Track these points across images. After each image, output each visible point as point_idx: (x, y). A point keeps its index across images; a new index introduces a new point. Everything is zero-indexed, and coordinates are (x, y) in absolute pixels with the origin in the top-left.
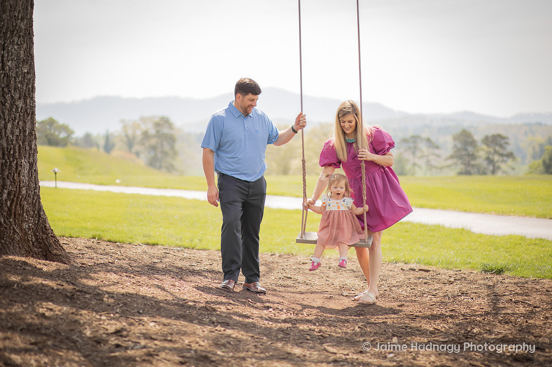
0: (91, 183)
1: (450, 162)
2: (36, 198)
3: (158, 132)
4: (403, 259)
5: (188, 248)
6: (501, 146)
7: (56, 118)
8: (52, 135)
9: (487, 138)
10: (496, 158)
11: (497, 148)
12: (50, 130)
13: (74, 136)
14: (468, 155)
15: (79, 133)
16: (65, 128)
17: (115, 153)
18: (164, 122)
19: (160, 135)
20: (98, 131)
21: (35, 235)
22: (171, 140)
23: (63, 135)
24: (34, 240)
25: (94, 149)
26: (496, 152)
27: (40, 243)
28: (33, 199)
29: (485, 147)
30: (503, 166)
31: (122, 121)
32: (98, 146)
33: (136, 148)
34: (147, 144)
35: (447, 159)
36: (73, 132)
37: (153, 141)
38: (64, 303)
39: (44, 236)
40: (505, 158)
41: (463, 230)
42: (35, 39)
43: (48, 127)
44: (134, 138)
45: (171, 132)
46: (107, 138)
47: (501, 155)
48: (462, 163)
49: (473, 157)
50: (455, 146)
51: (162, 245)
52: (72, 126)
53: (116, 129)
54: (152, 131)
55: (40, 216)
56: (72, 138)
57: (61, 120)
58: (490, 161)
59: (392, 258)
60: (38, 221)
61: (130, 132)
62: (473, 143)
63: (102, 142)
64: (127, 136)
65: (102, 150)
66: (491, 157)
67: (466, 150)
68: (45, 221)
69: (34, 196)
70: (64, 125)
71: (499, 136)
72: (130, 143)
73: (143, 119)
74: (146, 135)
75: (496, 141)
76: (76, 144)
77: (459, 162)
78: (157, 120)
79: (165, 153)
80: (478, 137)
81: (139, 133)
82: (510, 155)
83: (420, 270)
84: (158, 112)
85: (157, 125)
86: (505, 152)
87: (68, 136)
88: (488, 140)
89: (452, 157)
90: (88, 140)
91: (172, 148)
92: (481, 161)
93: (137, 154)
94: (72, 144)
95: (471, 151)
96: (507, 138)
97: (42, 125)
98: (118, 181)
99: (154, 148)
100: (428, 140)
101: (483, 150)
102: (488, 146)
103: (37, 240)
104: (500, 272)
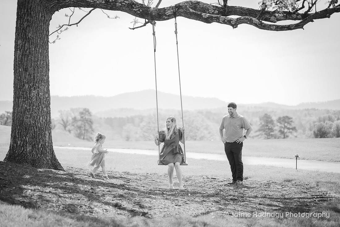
1: (258, 133)
2: (51, 147)
3: (82, 117)
6: (288, 123)
9: (280, 118)
10: (286, 130)
11: (286, 124)
14: (269, 129)
18: (87, 111)
19: (83, 120)
21: (51, 162)
22: (90, 122)
24: (51, 164)
26: (285, 127)
27: (53, 165)
28: (50, 147)
29: (278, 124)
30: (290, 136)
33: (69, 127)
34: (75, 125)
35: (256, 132)
37: (79, 123)
38: (71, 182)
39: (55, 162)
40: (291, 130)
44: (67, 122)
45: (90, 117)
47: (289, 129)
48: (265, 134)
49: (271, 130)
50: (261, 123)
54: (79, 117)
55: (53, 154)
58: (282, 132)
60: (53, 156)
62: (272, 122)
64: (63, 120)
66: (282, 129)
67: (267, 126)
68: (55, 156)
69: (51, 146)
71: (287, 117)
72: (65, 125)
73: (72, 110)
74: (75, 119)
75: (285, 120)
77: (264, 133)
78: (81, 110)
79: (87, 131)
80: (274, 118)
81: (70, 118)
82: (294, 129)
83: (211, 178)
84: (82, 106)
85: (82, 113)
86: (291, 127)
88: (281, 120)
89: (259, 130)
91: (91, 127)
92: (277, 133)
95: (270, 126)
96: (292, 118)
99: (80, 128)
101: (277, 125)
102: (280, 123)
103: (52, 163)
104: (246, 178)
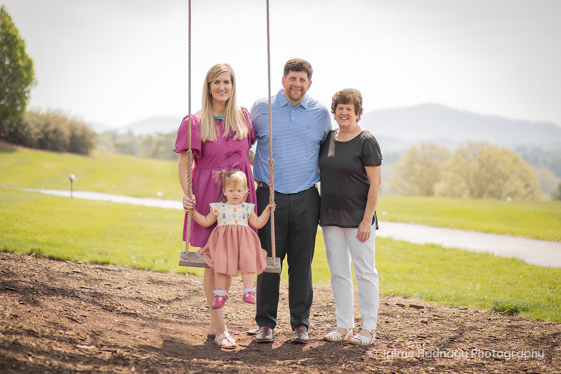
4: (402, 292)
5: (144, 269)
41: (513, 260)
51: (114, 264)
59: (390, 290)
98: (160, 194)
104: (513, 312)
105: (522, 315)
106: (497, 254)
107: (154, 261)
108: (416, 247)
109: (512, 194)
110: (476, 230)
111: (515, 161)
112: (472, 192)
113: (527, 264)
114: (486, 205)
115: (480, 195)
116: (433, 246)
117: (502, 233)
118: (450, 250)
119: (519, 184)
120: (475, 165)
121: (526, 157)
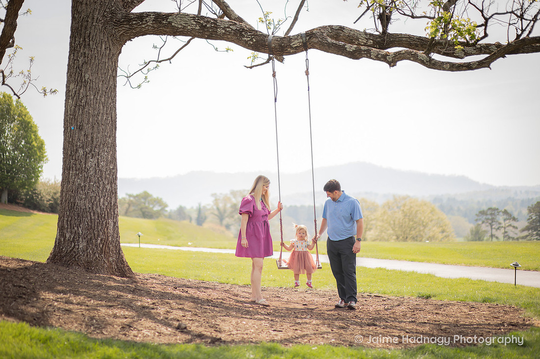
0: (168, 245)
2: (117, 243)
7: (150, 192)
8: (146, 208)
12: (145, 203)
13: (168, 209)
15: (172, 206)
16: (158, 202)
17: (206, 225)
20: (190, 204)
21: (117, 265)
23: (157, 208)
24: (116, 268)
25: (186, 222)
27: (119, 269)
31: (214, 195)
32: (191, 219)
33: (226, 221)
36: (166, 206)
39: (122, 266)
42: (118, 149)
43: (143, 200)
44: (225, 211)
46: (199, 211)
48: (537, 234)
50: (530, 216)
52: (165, 200)
53: (207, 202)
55: (119, 254)
56: (166, 211)
57: (155, 194)
60: (119, 257)
61: (221, 205)
63: (194, 215)
64: (218, 209)
65: (194, 223)
68: (123, 257)
69: (116, 241)
70: (158, 198)
72: (221, 216)
73: (234, 193)
76: (170, 217)
77: (535, 233)
81: (229, 206)
87: (163, 209)
90: (181, 213)
93: (228, 227)
94: (165, 216)
97: (137, 199)
98: (189, 244)
100: (506, 212)
104: (428, 297)
105: (433, 298)
106: (419, 271)
107: (228, 279)
108: (371, 270)
109: (430, 238)
110: (406, 260)
111: (432, 211)
112: (398, 238)
113: (436, 277)
114: (410, 245)
115: (405, 239)
116: (381, 269)
117: (422, 261)
118: (391, 271)
119: (437, 230)
120: (400, 215)
121: (442, 208)
